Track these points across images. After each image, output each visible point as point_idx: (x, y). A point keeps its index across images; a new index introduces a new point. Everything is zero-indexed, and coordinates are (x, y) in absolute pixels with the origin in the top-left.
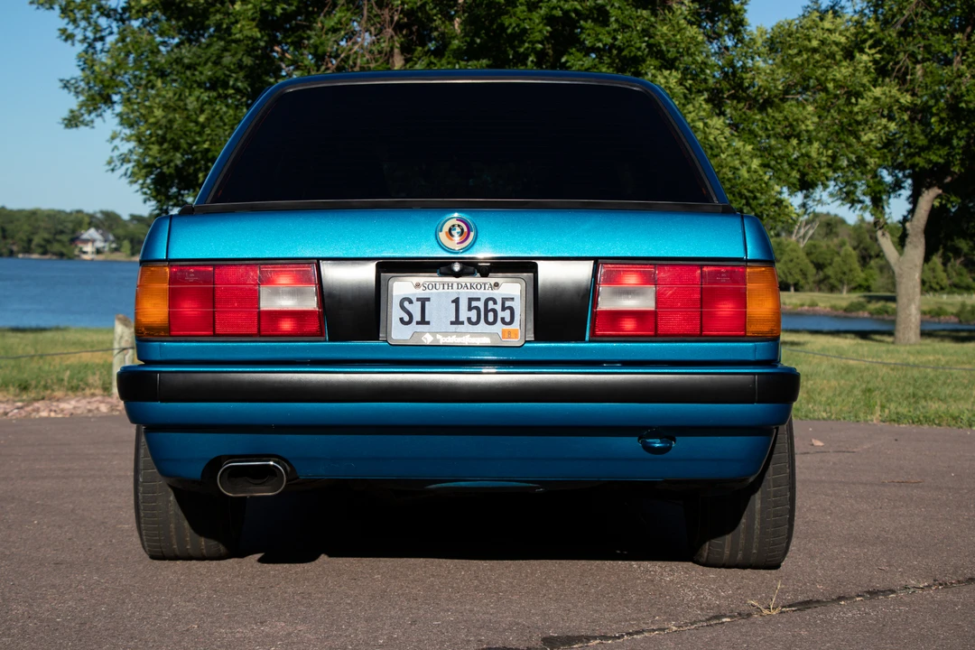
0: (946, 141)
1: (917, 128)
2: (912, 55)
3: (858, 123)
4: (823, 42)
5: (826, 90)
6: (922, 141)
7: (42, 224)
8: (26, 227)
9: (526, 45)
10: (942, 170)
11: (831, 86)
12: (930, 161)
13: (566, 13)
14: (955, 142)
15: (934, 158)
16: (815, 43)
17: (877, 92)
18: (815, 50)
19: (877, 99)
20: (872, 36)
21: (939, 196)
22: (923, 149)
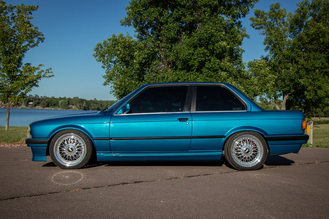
0: (289, 85)
1: (283, 83)
2: (281, 68)
3: (266, 82)
4: (259, 66)
5: (259, 75)
6: (284, 85)
7: (109, 104)
8: (106, 104)
9: (194, 67)
10: (289, 92)
11: (260, 75)
12: (286, 90)
13: (202, 60)
14: (291, 86)
15: (286, 89)
16: (257, 66)
17: (270, 76)
18: (257, 67)
19: (270, 77)
20: (273, 63)
21: (288, 97)
22: (284, 87)
